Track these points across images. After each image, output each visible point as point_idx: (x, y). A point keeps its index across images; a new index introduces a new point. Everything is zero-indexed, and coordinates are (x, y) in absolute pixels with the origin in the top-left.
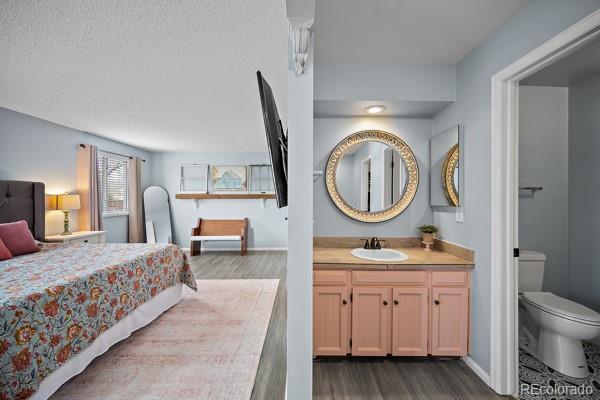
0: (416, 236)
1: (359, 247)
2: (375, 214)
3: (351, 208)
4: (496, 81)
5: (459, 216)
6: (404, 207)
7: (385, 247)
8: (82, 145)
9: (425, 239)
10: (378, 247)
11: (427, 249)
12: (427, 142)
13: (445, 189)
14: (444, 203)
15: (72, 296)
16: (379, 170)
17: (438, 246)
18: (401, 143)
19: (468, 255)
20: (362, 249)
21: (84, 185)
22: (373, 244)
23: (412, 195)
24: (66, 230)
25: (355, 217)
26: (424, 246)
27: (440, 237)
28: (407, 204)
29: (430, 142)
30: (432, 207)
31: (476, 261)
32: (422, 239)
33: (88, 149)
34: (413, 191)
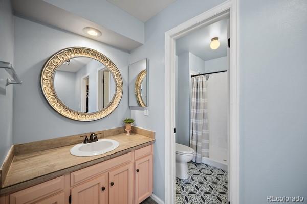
0: (121, 126)
1: (79, 142)
2: (93, 114)
3: (71, 111)
4: (167, 35)
5: (146, 112)
6: (114, 108)
7: (101, 138)
9: (127, 128)
10: (96, 139)
11: (128, 134)
12: (127, 68)
13: (137, 96)
14: (136, 105)
16: (94, 84)
17: (134, 131)
18: (112, 64)
19: (151, 134)
20: (83, 145)
22: (91, 138)
23: (119, 100)
25: (75, 118)
26: (126, 132)
27: (135, 125)
28: (115, 106)
29: (129, 67)
30: (130, 107)
31: (156, 138)
32: (125, 128)
34: (120, 97)
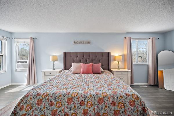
8: (125, 38)
15: (48, 101)
21: (126, 52)
24: (118, 68)
33: (127, 39)
